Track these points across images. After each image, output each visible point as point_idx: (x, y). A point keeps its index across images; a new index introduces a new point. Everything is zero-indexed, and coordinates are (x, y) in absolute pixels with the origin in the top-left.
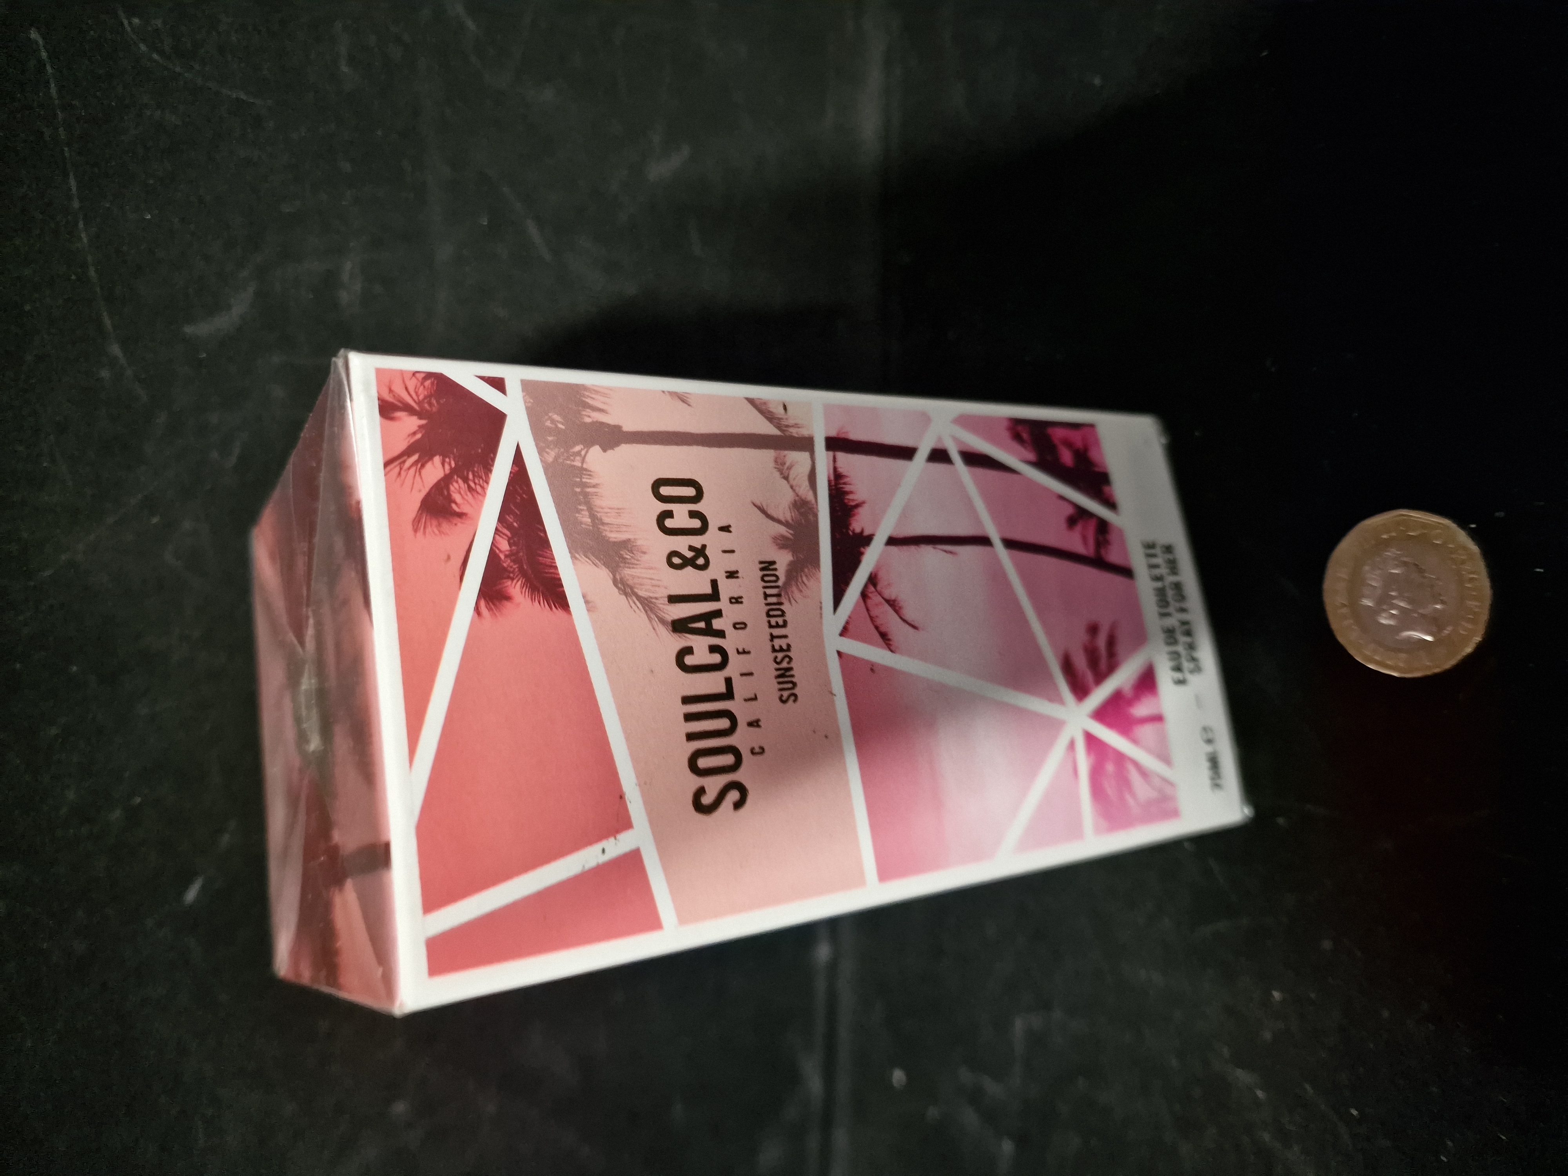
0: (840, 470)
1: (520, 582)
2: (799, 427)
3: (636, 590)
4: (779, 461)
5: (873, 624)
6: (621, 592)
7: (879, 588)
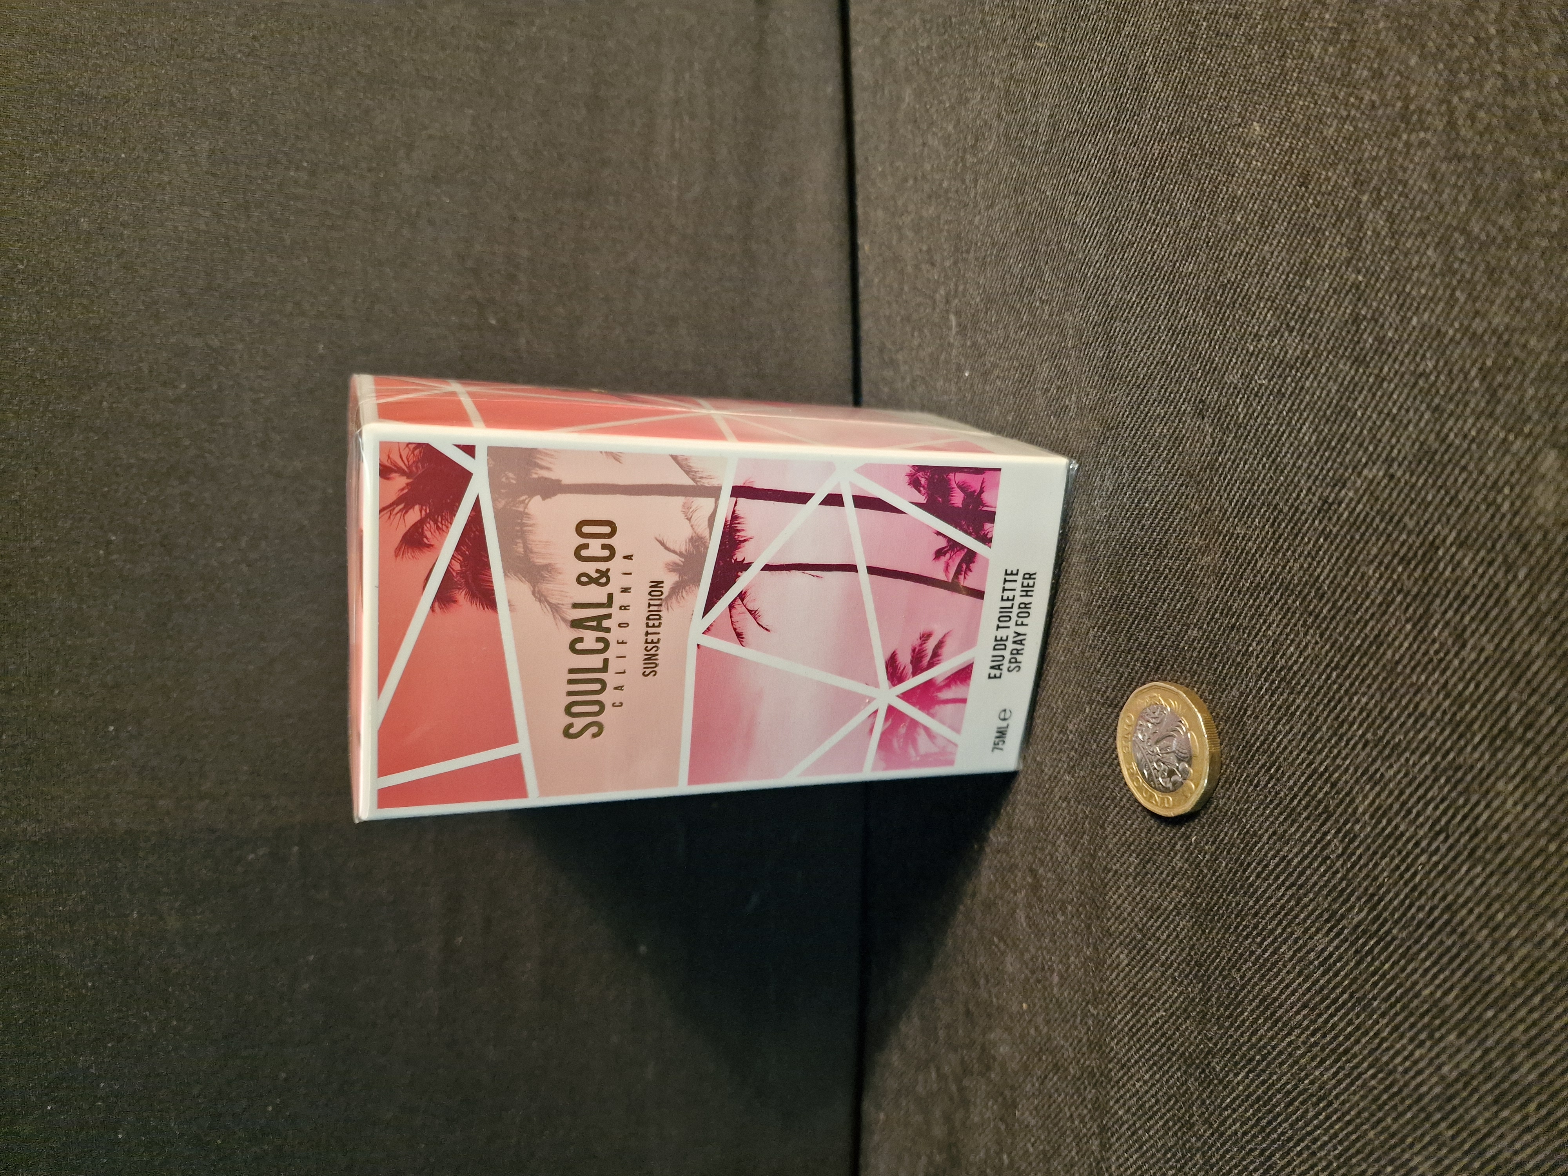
0: (738, 513)
1: (464, 591)
2: (712, 477)
3: (548, 599)
4: (686, 505)
5: (733, 628)
6: (536, 599)
7: (745, 601)
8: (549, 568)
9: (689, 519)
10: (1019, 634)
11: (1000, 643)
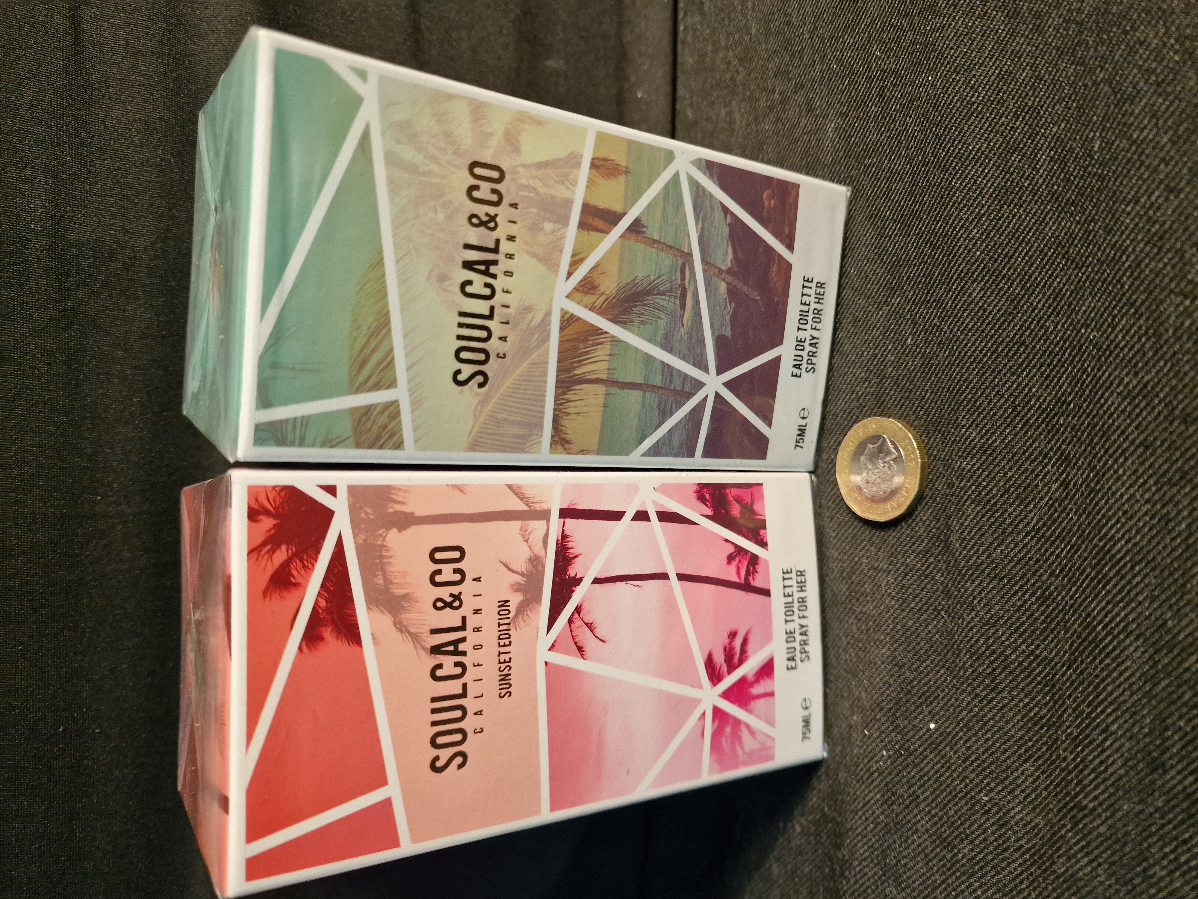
8: (406, 597)
9: (527, 541)
10: (802, 626)
11: (790, 634)
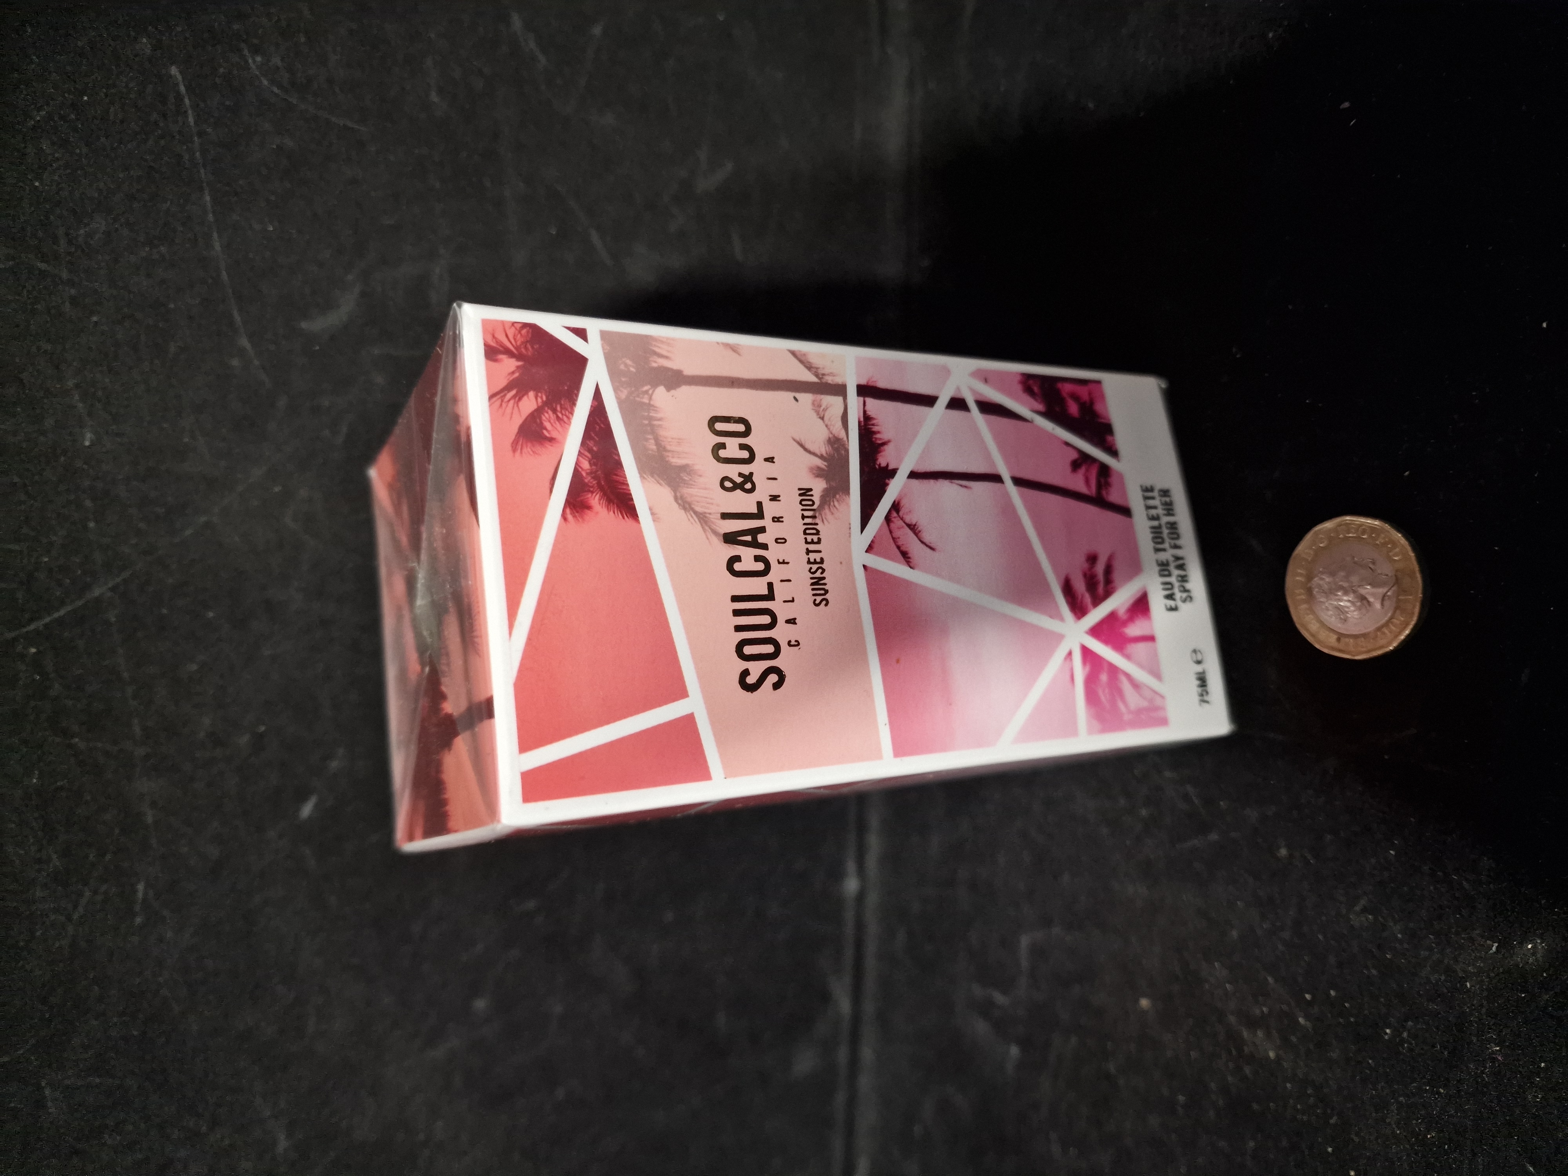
0: (869, 413)
1: (598, 495)
2: (834, 376)
3: (693, 506)
4: (815, 403)
5: (896, 545)
6: (680, 507)
7: (901, 513)
